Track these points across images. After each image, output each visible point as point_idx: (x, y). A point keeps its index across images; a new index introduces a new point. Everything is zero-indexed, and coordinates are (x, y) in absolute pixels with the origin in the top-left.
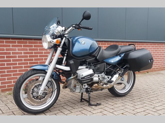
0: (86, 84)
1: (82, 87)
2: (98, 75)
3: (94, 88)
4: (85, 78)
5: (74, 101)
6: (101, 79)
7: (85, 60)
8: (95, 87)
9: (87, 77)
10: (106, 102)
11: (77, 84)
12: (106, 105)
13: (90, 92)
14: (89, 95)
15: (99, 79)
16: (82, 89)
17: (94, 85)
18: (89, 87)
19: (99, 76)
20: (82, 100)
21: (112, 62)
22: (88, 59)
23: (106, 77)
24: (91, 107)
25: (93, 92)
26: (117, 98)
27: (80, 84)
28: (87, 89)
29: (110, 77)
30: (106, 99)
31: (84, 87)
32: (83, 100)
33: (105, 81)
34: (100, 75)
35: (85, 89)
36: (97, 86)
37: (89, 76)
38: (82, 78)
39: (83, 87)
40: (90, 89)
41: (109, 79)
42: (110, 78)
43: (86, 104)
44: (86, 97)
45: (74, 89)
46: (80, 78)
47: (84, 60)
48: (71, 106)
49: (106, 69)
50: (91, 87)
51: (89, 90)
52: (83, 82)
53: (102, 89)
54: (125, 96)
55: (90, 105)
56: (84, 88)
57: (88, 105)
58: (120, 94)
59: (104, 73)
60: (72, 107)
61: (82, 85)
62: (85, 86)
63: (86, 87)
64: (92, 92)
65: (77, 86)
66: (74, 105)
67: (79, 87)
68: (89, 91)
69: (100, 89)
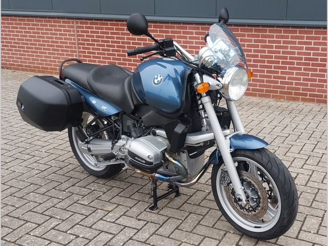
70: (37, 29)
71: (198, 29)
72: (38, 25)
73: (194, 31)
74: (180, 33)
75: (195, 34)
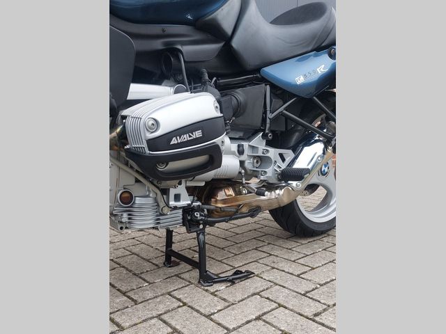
0: (181, 190)
1: (162, 204)
2: (239, 146)
3: (220, 205)
4: (174, 141)
5: (141, 261)
6: (248, 165)
7: (166, 44)
8: (224, 201)
9: (186, 138)
10: (268, 260)
11: (136, 190)
12: (271, 278)
13: (206, 223)
14: (201, 236)
15: (242, 163)
16: (166, 210)
17: (221, 195)
18: (199, 203)
19: (241, 152)
20: (171, 257)
21: (300, 80)
22: (183, 44)
23: (273, 153)
24: (212, 289)
25: (217, 225)
26: (304, 242)
27: (152, 187)
28: (187, 210)
29: (289, 154)
30: (265, 249)
31: (172, 203)
32: (173, 259)
33: (270, 173)
34: (246, 144)
35: (181, 211)
36: (233, 200)
37: (198, 134)
38: (153, 144)
39: (167, 205)
40: (203, 211)
41: (284, 166)
42: (288, 160)
43: (186, 276)
44: (187, 245)
45: (125, 215)
46: (145, 145)
47: (158, 45)
48: (123, 289)
49: (270, 116)
50: (207, 202)
51: (197, 215)
52: (161, 168)
53: (254, 211)
54: (330, 233)
55: (206, 279)
56: (175, 208)
57: (196, 282)
58: (316, 228)
59: (264, 136)
60: (124, 294)
61: (165, 192)
62: (177, 198)
63: (186, 201)
64: (212, 224)
65: (138, 201)
66: (135, 282)
67: (150, 201)
68: (198, 223)
69: (245, 210)
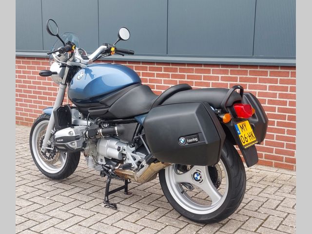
2: (118, 147)
35: (101, 166)
39: (96, 162)
49: (135, 137)
63: (104, 163)
70: (24, 72)
71: (226, 72)
72: (24, 67)
73: (220, 76)
74: (200, 78)
75: (221, 80)
